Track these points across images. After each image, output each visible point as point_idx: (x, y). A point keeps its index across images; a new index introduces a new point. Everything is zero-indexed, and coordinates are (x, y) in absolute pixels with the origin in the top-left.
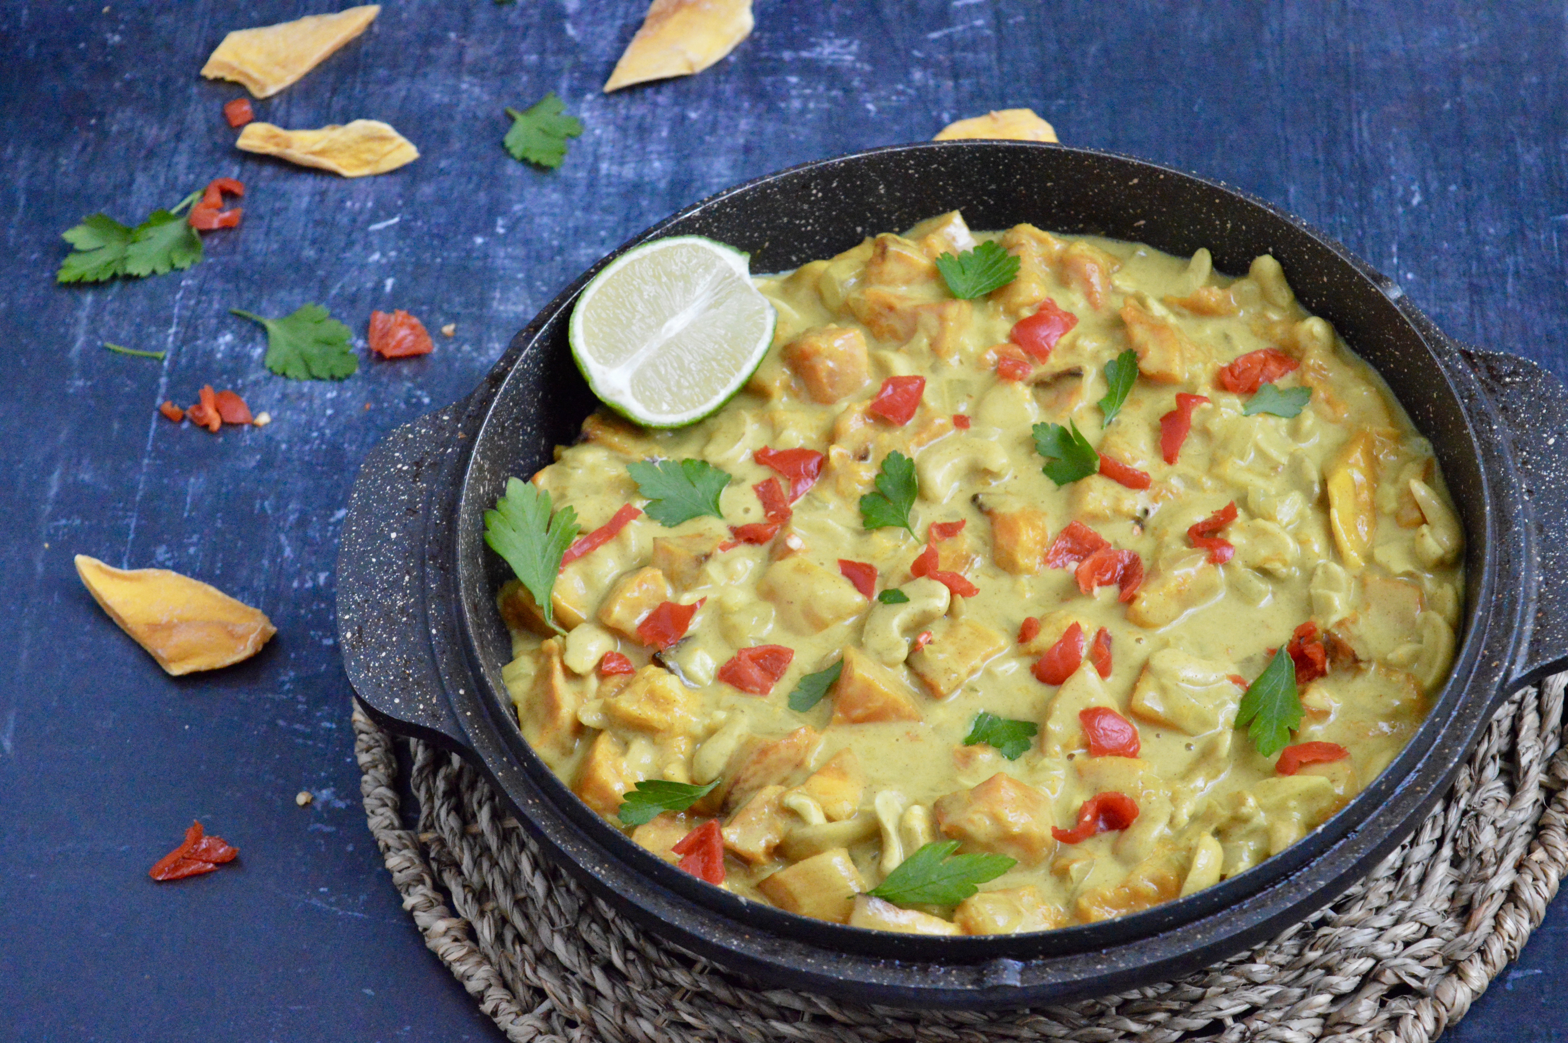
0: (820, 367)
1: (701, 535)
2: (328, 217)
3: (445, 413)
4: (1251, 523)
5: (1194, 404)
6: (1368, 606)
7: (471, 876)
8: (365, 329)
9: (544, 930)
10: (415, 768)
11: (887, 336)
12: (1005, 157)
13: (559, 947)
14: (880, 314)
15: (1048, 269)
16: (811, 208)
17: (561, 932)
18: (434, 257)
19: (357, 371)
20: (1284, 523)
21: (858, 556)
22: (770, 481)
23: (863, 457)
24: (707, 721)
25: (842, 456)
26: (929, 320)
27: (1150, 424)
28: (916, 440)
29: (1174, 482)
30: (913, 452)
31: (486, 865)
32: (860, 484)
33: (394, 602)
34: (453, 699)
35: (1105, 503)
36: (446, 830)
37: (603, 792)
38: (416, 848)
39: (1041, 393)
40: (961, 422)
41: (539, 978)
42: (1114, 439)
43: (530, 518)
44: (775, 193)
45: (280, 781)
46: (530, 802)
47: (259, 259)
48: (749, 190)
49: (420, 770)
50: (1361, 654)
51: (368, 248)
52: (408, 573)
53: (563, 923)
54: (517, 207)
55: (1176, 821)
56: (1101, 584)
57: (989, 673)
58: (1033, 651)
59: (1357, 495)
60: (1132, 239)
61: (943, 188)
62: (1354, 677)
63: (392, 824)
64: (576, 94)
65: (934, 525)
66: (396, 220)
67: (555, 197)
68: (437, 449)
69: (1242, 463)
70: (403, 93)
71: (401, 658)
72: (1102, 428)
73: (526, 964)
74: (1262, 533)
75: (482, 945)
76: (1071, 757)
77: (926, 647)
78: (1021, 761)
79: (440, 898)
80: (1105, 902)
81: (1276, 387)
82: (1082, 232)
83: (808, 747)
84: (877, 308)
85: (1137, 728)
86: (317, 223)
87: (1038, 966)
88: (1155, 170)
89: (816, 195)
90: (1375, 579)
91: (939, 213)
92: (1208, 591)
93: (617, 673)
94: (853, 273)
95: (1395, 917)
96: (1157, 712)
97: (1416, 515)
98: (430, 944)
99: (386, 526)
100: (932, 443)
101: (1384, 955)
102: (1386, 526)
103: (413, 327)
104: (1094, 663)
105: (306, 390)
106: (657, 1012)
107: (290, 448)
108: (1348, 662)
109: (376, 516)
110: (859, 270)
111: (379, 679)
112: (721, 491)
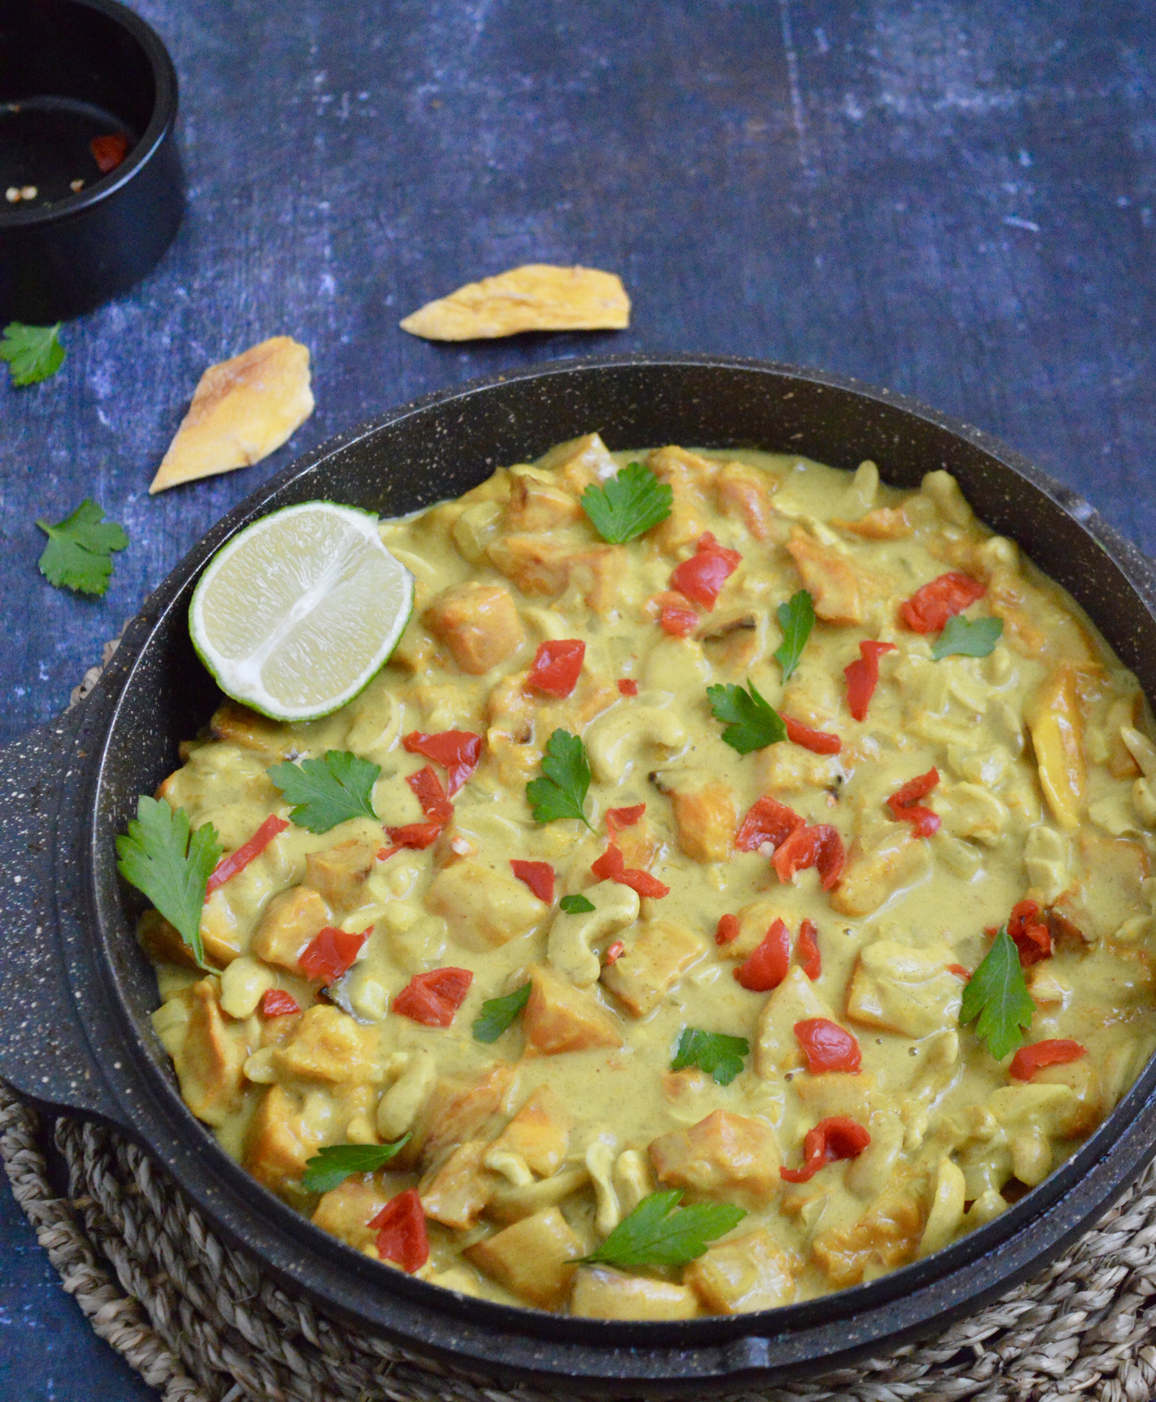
0: (467, 635)
1: (355, 842)
3: (57, 726)
4: (954, 788)
5: (880, 654)
6: (1087, 872)
7: (135, 1246)
9: (224, 1303)
10: (59, 1123)
11: (535, 591)
12: (645, 376)
13: (242, 1321)
14: (526, 567)
15: (702, 496)
16: (436, 445)
17: (243, 1305)
20: (990, 786)
21: (531, 854)
22: (425, 771)
23: (525, 739)
24: (388, 1065)
25: (501, 739)
26: (581, 572)
27: (832, 676)
28: (581, 715)
29: (866, 741)
30: (580, 730)
31: (151, 1233)
32: (525, 771)
33: (28, 959)
34: (108, 1074)
35: (795, 774)
36: (102, 1194)
37: (282, 1158)
38: (70, 1218)
39: (713, 648)
40: (627, 687)
41: (225, 1363)
42: (796, 698)
43: (166, 841)
44: (398, 436)
46: (209, 1192)
48: (368, 437)
49: (65, 1126)
50: (1088, 934)
52: (40, 923)
53: (244, 1294)
55: (909, 1143)
56: (799, 867)
57: (689, 983)
58: (734, 954)
59: (1064, 746)
60: (789, 452)
61: (580, 411)
62: (1081, 958)
63: (41, 1192)
65: (611, 812)
68: (55, 770)
69: (936, 716)
71: (44, 1027)
72: (781, 683)
73: (210, 1347)
74: (967, 799)
75: (157, 1327)
76: (789, 1077)
77: (619, 962)
78: (735, 1085)
79: (105, 1276)
80: (842, 1245)
81: (963, 617)
82: (733, 446)
83: (503, 1092)
84: (522, 561)
85: (856, 1037)
87: (785, 1341)
88: (812, 384)
89: (441, 432)
90: (1093, 840)
92: (915, 868)
93: (281, 1014)
94: (490, 519)
95: (1144, 1217)
96: (876, 1018)
97: (1130, 764)
98: (100, 1330)
99: (7, 869)
100: (599, 716)
101: (1138, 1263)
102: (1098, 779)
104: (802, 966)
106: (358, 1389)
108: (1074, 943)
110: (497, 514)
111: (22, 1055)
112: (371, 787)
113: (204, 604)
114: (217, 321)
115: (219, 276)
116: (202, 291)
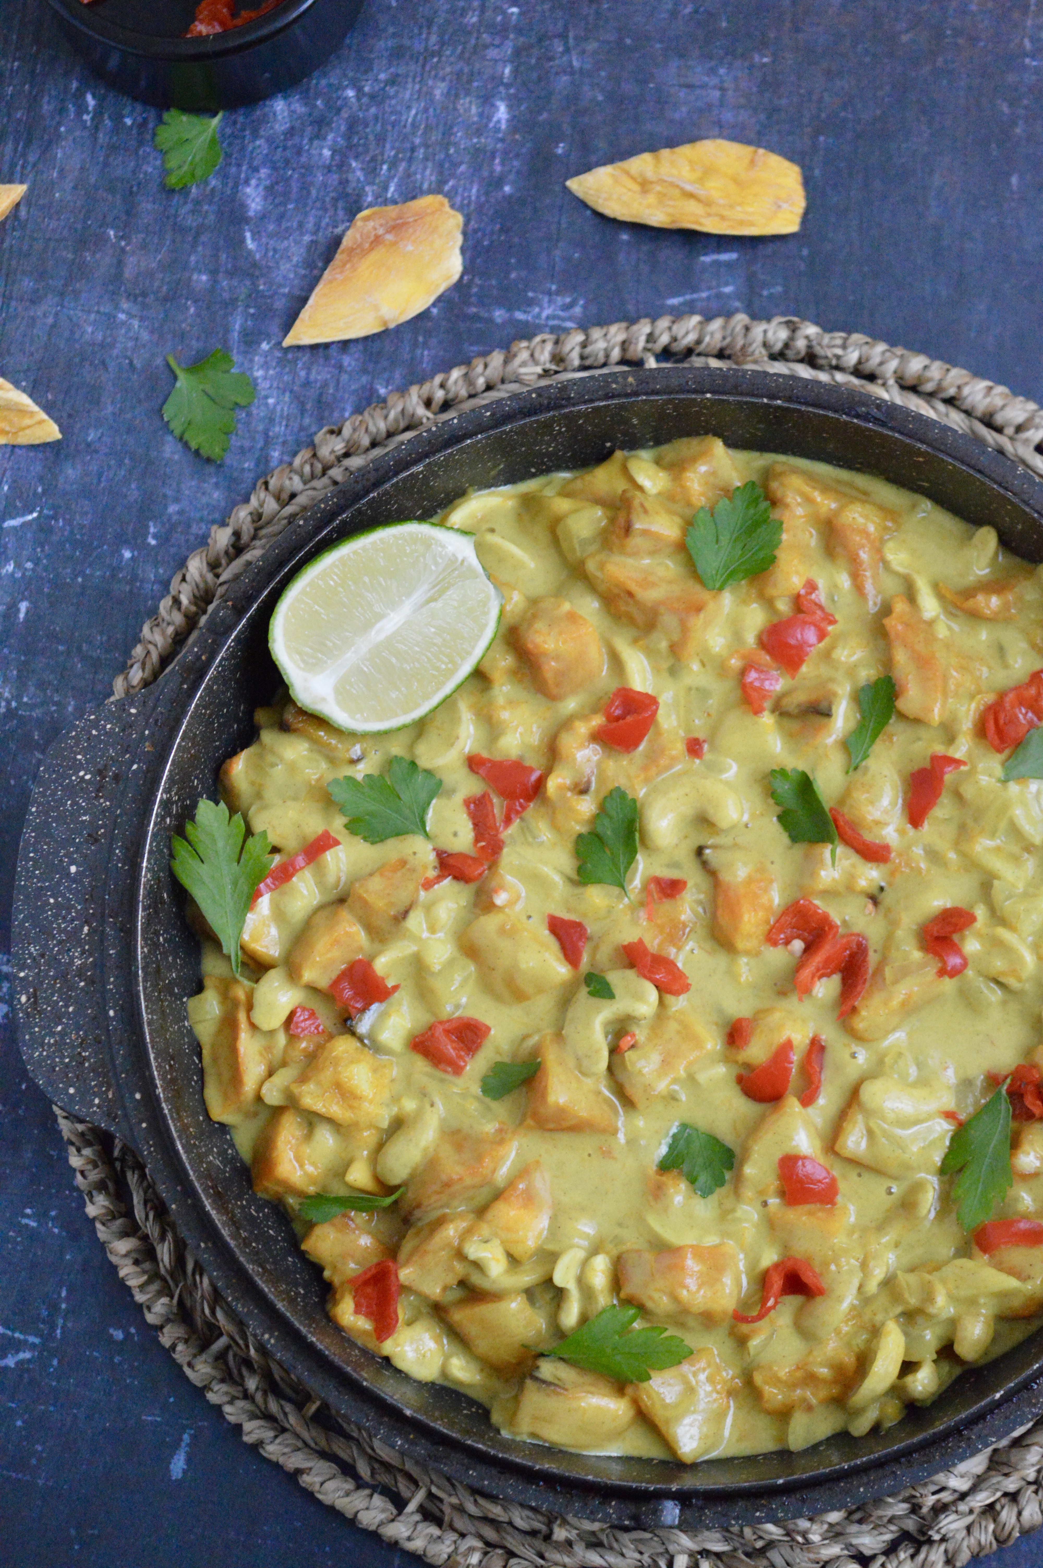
0: (545, 667)
1: (403, 864)
4: (991, 931)
5: (949, 769)
11: (625, 621)
14: (620, 596)
21: (569, 911)
22: (482, 797)
23: (584, 791)
24: (395, 1111)
25: (560, 786)
26: (670, 621)
27: (900, 771)
28: (642, 776)
29: (917, 852)
30: (638, 790)
32: (578, 822)
33: (72, 959)
34: (129, 1101)
35: (839, 879)
39: (786, 722)
40: (695, 747)
46: (203, 1245)
52: (87, 922)
55: (865, 1289)
56: (825, 974)
57: (692, 1081)
58: (740, 1062)
60: (916, 490)
65: (654, 880)
69: (991, 843)
71: (77, 1035)
72: (847, 773)
74: (999, 945)
75: (161, 1270)
76: (765, 1204)
77: (629, 1054)
78: (713, 1199)
79: (123, 1210)
80: (779, 1382)
83: (494, 1170)
84: (617, 589)
85: (838, 1171)
87: (697, 1506)
93: (305, 1035)
98: (112, 1260)
99: (65, 856)
100: (660, 778)
109: (56, 841)
111: (53, 1060)
112: (429, 804)
114: (381, 139)
115: (393, 81)
116: (373, 97)
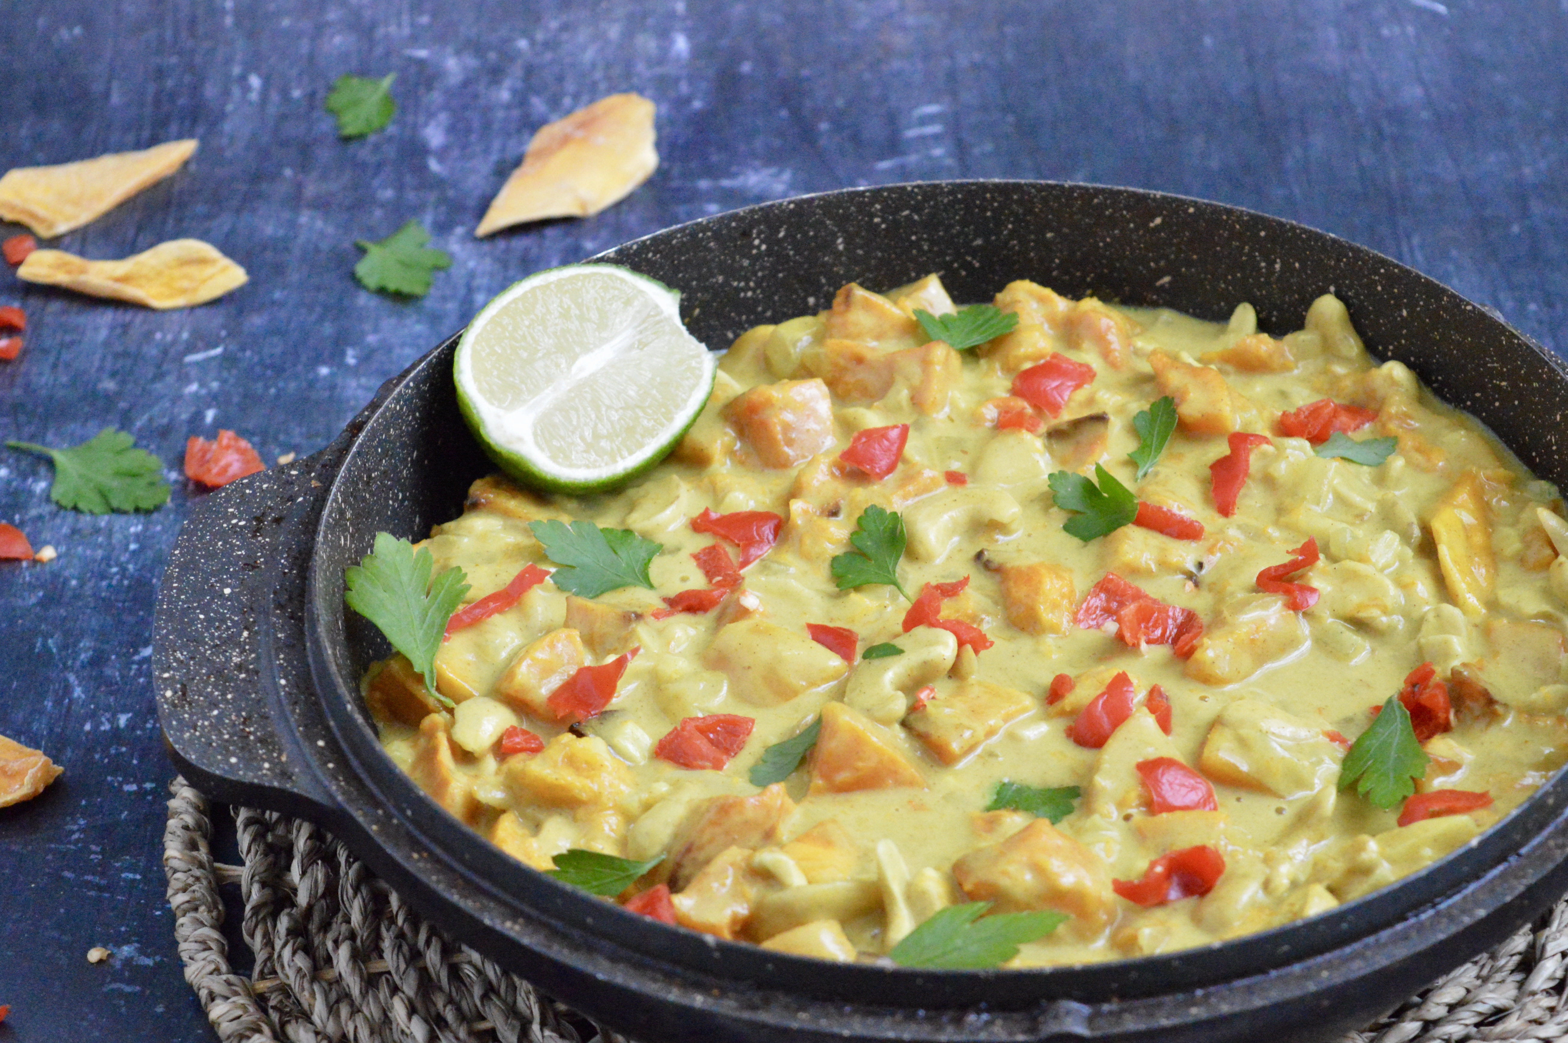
0: (774, 421)
1: (627, 603)
2: (133, 349)
4: (1336, 567)
6: (1495, 654)
7: (325, 1027)
8: (179, 461)
10: (248, 908)
11: (854, 394)
12: (993, 199)
14: (845, 369)
15: (1051, 332)
16: (752, 265)
18: (267, 388)
19: (169, 503)
20: (1380, 565)
21: (831, 620)
22: (713, 548)
23: (834, 513)
24: (645, 796)
25: (806, 512)
26: (908, 367)
27: (1196, 476)
28: (900, 493)
29: (1233, 532)
30: (898, 506)
31: (344, 1011)
32: (830, 543)
33: (229, 659)
34: (309, 752)
35: (1147, 556)
36: (291, 973)
38: (251, 996)
39: (1056, 444)
40: (955, 479)
42: (1151, 488)
43: (405, 578)
44: (709, 239)
45: (66, 938)
47: (44, 393)
48: (677, 231)
49: (256, 910)
50: (1498, 695)
51: (184, 379)
52: (246, 628)
54: (371, 339)
55: (1272, 886)
56: (1149, 642)
57: (1012, 737)
59: (1468, 538)
60: (1154, 305)
61: (917, 245)
62: (1489, 725)
63: (217, 969)
64: (442, 228)
65: (930, 585)
66: (219, 350)
67: (419, 328)
68: (284, 503)
69: (1318, 509)
70: (226, 228)
71: (238, 716)
72: (1137, 478)
74: (1351, 577)
77: (929, 705)
78: (1065, 823)
81: (1351, 438)
83: (781, 813)
84: (842, 362)
86: (117, 356)
87: (1111, 1013)
88: (1183, 202)
89: (758, 247)
90: (1502, 624)
91: (911, 281)
92: (1289, 644)
93: (521, 750)
94: (809, 331)
96: (1237, 767)
97: (1546, 550)
99: (216, 582)
100: (921, 496)
102: (1508, 571)
103: (242, 452)
104: (1150, 713)
105: (103, 524)
107: (82, 586)
108: (1477, 707)
109: (204, 573)
110: (815, 329)
111: (210, 738)
112: (650, 560)
113: (474, 350)
